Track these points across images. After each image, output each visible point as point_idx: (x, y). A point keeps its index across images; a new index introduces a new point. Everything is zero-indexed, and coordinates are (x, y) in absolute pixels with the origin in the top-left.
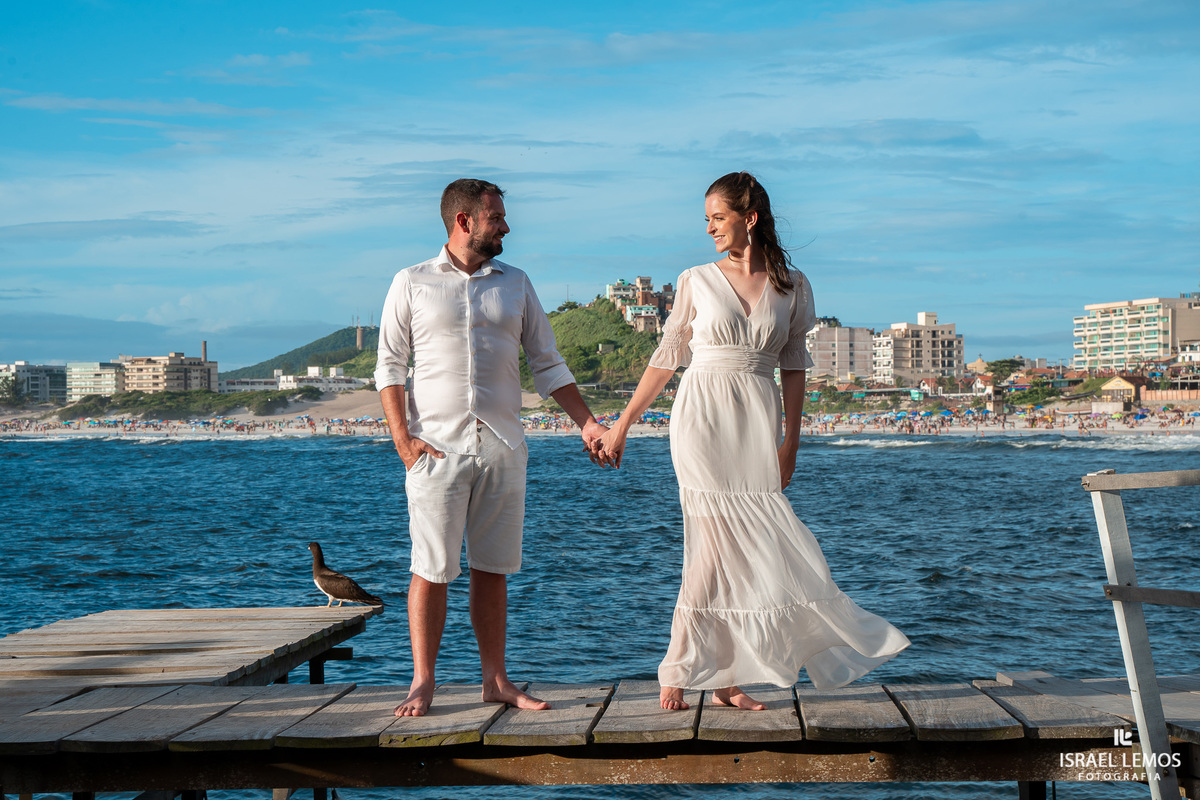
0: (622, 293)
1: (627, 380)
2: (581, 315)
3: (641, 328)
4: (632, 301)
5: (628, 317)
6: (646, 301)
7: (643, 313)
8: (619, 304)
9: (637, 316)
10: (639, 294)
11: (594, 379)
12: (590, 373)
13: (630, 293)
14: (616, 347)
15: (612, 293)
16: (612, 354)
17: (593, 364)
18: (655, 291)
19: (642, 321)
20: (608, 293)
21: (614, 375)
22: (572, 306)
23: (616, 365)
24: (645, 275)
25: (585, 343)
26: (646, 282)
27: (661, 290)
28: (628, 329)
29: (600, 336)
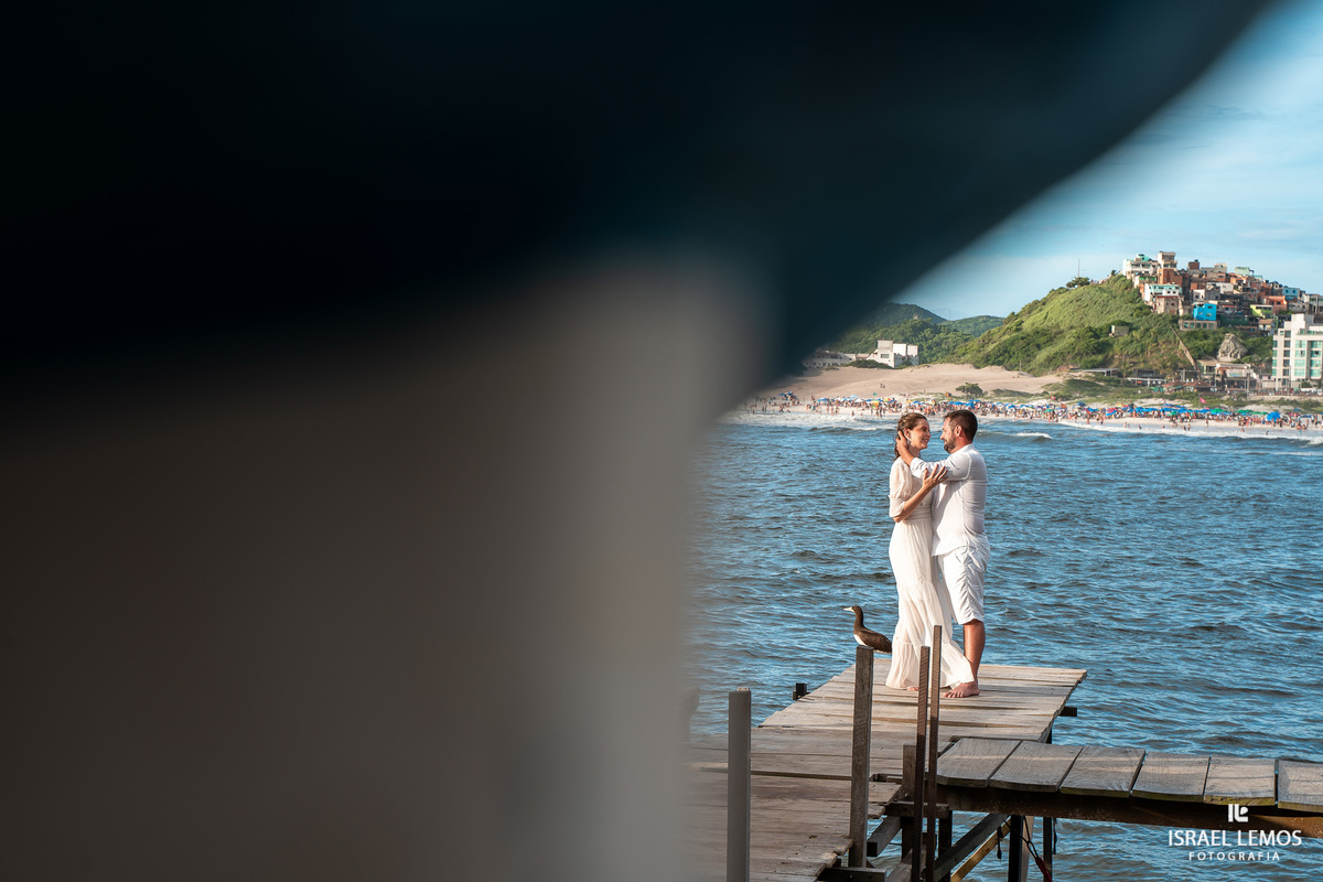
0: (1141, 269)
1: (1142, 366)
2: (1093, 292)
3: (1161, 310)
4: (1153, 279)
5: (1147, 297)
6: (1168, 279)
7: (1164, 293)
8: (1137, 281)
9: (1156, 296)
10: (1160, 271)
11: (1103, 364)
12: (1100, 358)
13: (1151, 270)
14: (1130, 330)
15: (1130, 269)
16: (1126, 337)
17: (1102, 348)
18: (1179, 268)
19: (1162, 302)
20: (1125, 269)
21: (1128, 360)
22: (1083, 282)
23: (1130, 349)
24: (1168, 250)
25: (1096, 325)
26: (1169, 258)
27: (1186, 267)
28: (1145, 310)
29: (1114, 317)
